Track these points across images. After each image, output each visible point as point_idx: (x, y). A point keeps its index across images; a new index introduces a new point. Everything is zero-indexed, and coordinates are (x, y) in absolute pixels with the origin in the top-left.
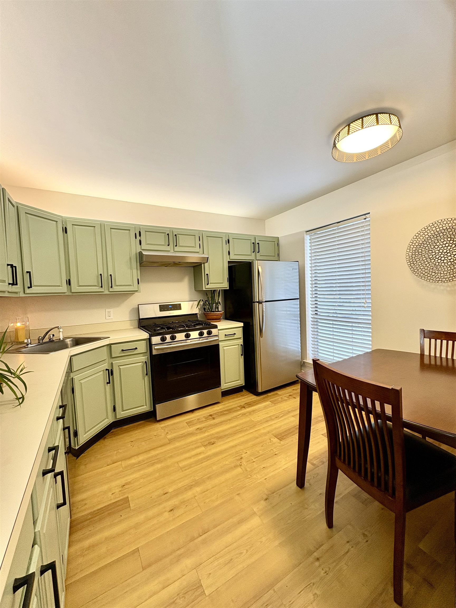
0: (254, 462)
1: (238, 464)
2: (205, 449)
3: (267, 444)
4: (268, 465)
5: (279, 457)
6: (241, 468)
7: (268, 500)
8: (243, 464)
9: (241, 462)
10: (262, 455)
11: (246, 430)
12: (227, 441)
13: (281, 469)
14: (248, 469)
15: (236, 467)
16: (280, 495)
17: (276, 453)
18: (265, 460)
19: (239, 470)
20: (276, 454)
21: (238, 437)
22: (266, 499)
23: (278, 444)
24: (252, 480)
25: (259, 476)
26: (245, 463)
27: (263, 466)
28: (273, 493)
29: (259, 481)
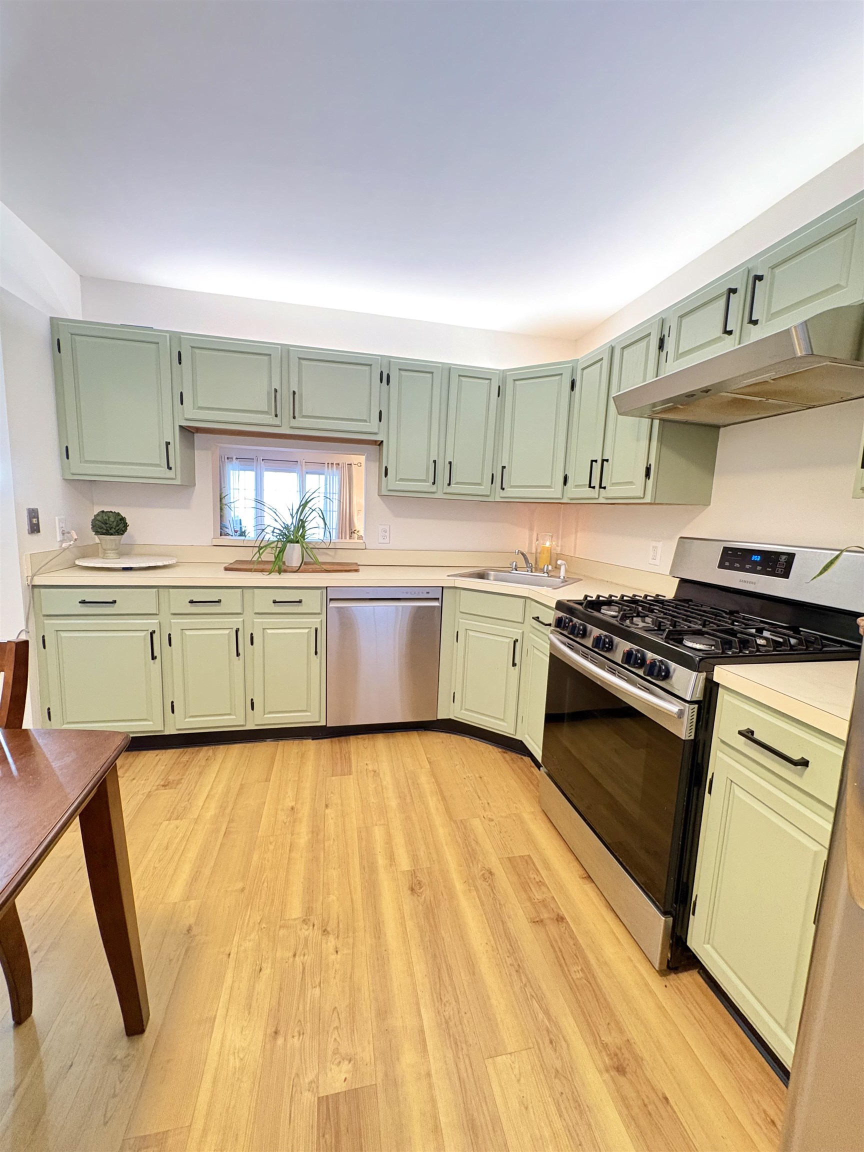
0: (295, 955)
1: (312, 917)
2: (403, 872)
3: (335, 1035)
4: (260, 986)
5: (261, 1037)
6: (295, 919)
7: (185, 931)
8: (306, 927)
9: (314, 926)
10: (303, 990)
11: (439, 999)
12: (410, 924)
13: (221, 1013)
14: (282, 932)
15: (309, 910)
16: (171, 960)
17: (280, 1041)
18: (281, 989)
19: (295, 911)
20: (276, 1033)
21: (415, 960)
22: (189, 930)
23: (310, 1076)
24: (251, 924)
25: (248, 945)
26: (306, 933)
27: (267, 971)
28: (187, 951)
29: (236, 938)
